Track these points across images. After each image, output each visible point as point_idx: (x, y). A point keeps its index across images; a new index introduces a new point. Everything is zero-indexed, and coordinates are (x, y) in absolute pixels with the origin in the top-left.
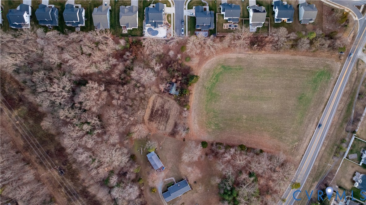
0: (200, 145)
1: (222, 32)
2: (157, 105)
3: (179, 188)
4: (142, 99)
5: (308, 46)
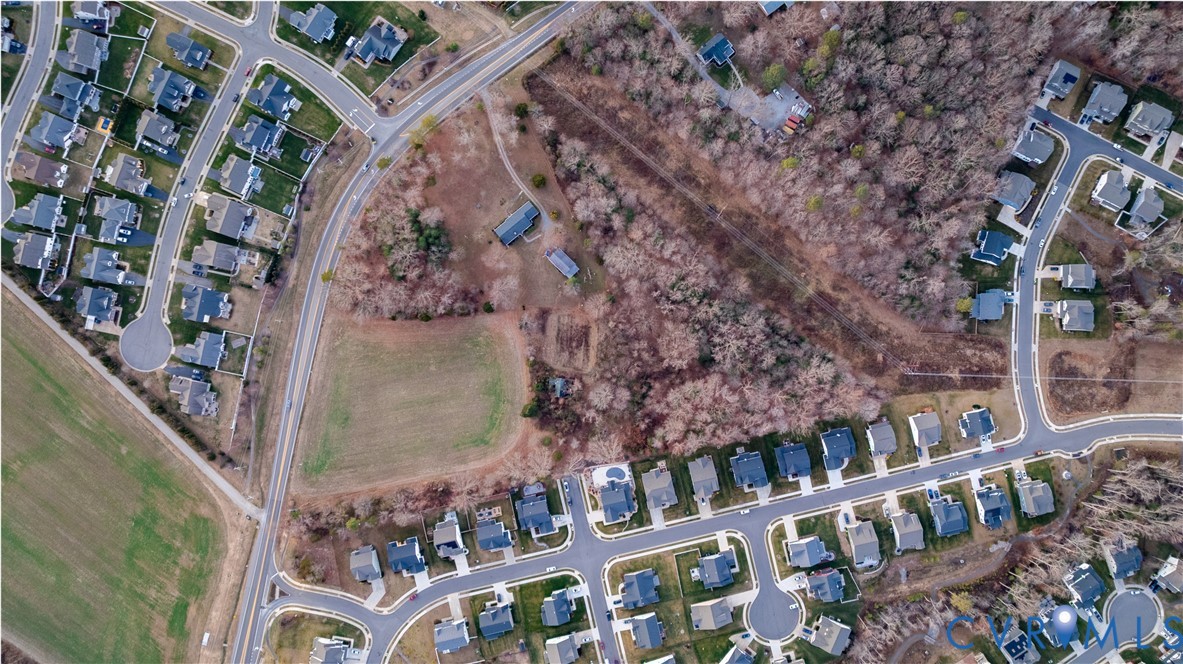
0: (495, 307)
1: (500, 500)
2: (580, 354)
3: (514, 229)
4: (605, 358)
5: (355, 506)
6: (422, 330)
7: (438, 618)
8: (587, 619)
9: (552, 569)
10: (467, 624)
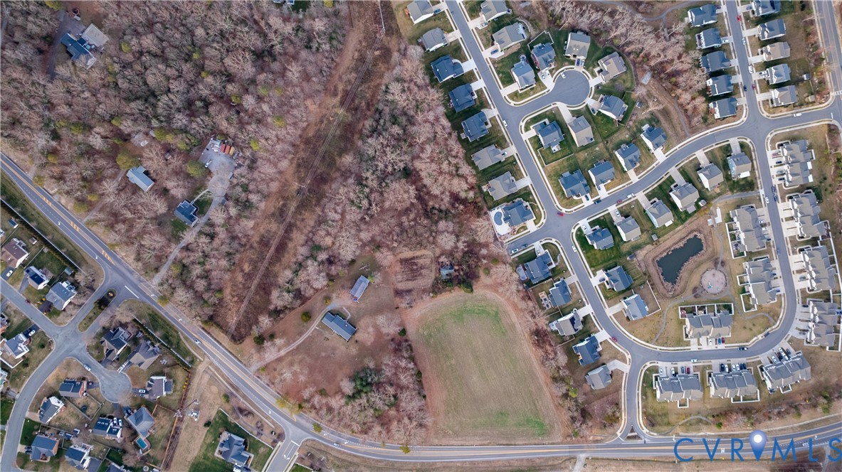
0: (401, 328)
1: (534, 294)
2: (421, 261)
3: (343, 327)
4: (420, 244)
5: (560, 394)
6: (428, 375)
7: (625, 319)
8: (603, 216)
9: (574, 248)
10: (625, 298)
